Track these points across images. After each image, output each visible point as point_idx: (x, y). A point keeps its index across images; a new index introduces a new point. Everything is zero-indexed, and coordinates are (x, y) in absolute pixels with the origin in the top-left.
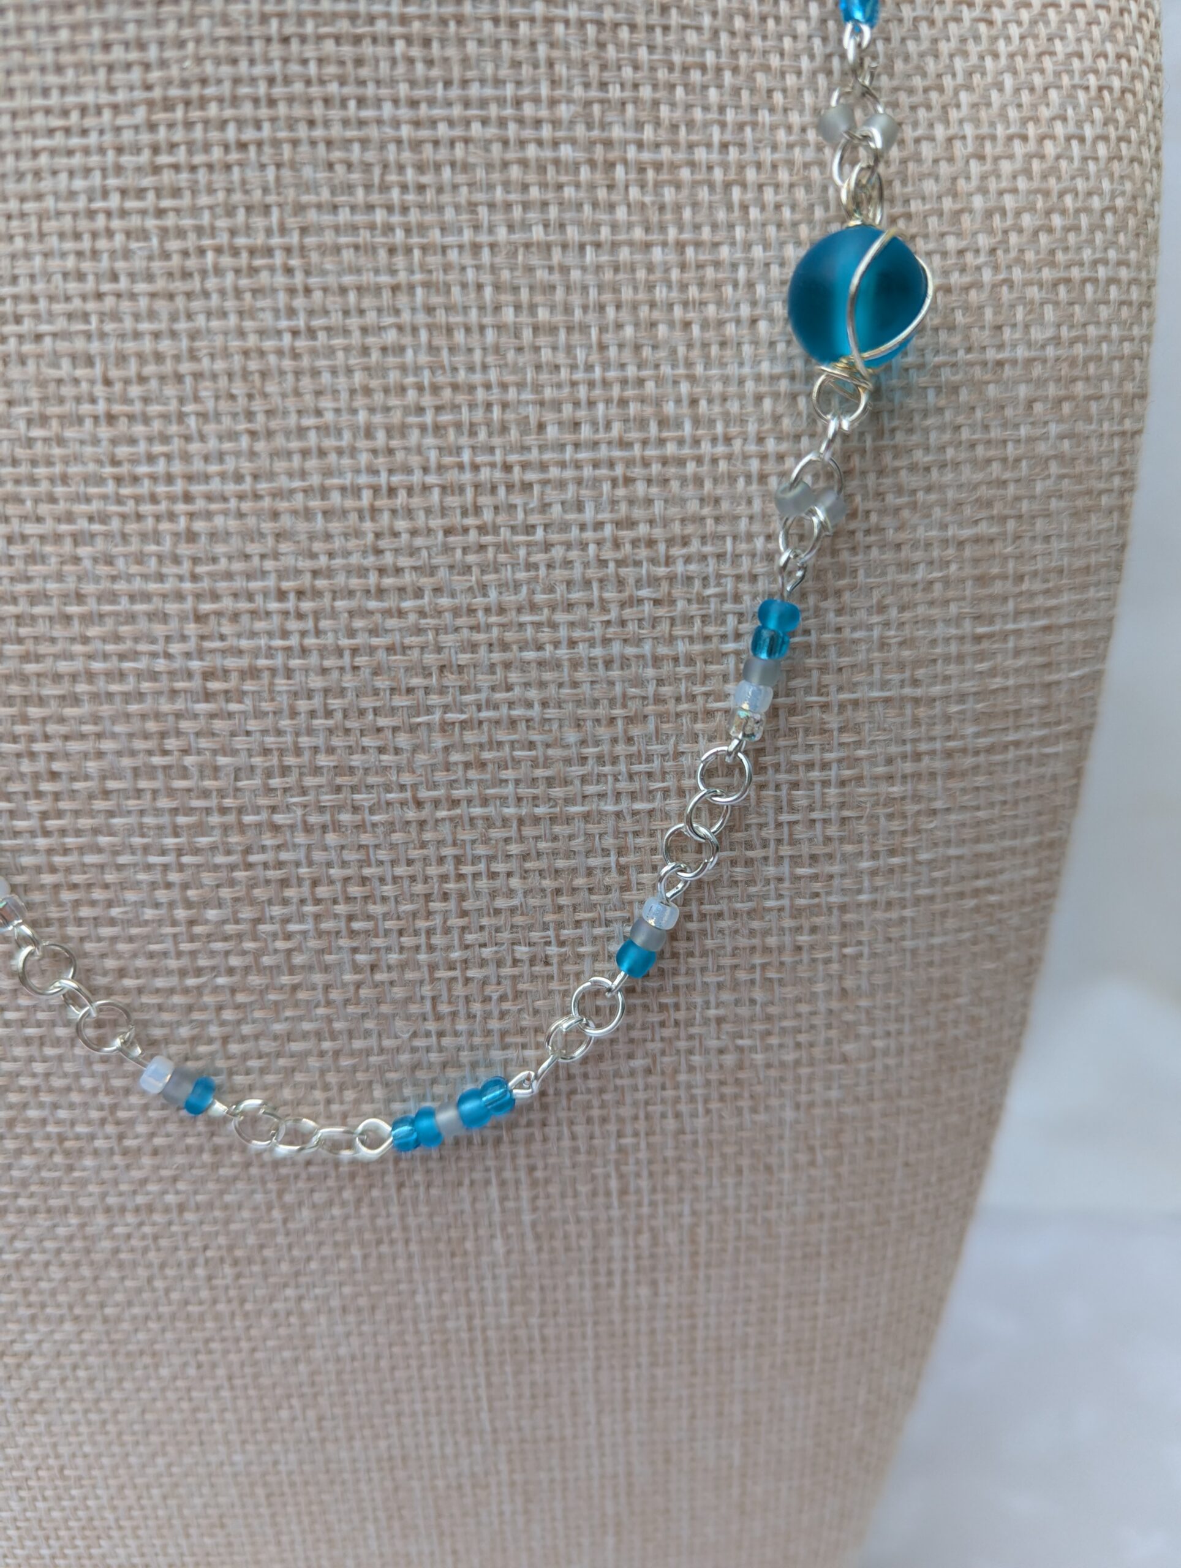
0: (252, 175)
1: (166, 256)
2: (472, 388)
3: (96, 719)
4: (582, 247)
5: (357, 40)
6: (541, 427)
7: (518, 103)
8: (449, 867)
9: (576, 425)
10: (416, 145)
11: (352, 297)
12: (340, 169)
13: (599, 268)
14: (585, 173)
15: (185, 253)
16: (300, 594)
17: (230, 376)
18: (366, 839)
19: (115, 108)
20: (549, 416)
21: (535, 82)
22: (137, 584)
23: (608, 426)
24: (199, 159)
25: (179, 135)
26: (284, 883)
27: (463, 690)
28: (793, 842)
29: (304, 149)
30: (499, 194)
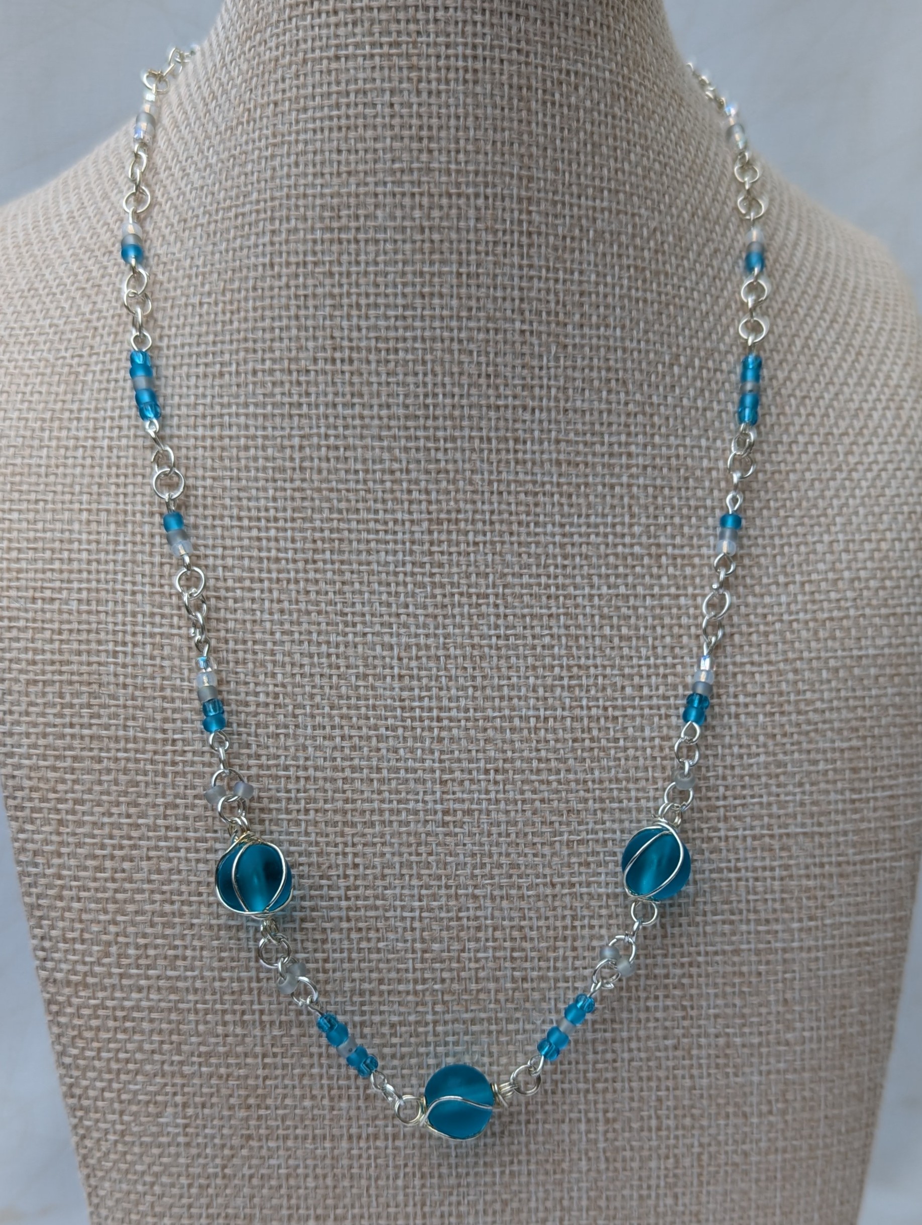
0: (480, 558)
1: (434, 596)
2: (588, 667)
3: (382, 835)
4: (644, 597)
5: (536, 494)
6: (623, 688)
7: (614, 525)
8: (568, 921)
9: (641, 687)
10: (562, 546)
11: (528, 619)
12: (525, 556)
13: (653, 607)
14: (646, 560)
15: (444, 596)
16: (497, 771)
17: (464, 657)
18: (523, 904)
19: (412, 522)
20: (626, 683)
21: (622, 515)
22: (410, 763)
23: (657, 689)
24: (453, 549)
25: (444, 537)
26: (478, 929)
27: (580, 824)
28: (756, 911)
29: (507, 546)
30: (603, 570)
